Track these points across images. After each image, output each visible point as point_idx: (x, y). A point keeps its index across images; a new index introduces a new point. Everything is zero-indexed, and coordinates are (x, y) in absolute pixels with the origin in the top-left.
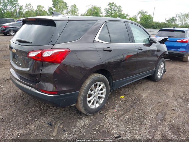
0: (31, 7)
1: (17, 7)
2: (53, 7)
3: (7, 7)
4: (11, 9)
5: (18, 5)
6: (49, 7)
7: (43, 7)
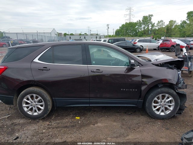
0: (162, 23)
1: (150, 25)
2: (187, 20)
3: (141, 26)
4: (144, 28)
5: (151, 23)
6: (183, 21)
7: (175, 22)
